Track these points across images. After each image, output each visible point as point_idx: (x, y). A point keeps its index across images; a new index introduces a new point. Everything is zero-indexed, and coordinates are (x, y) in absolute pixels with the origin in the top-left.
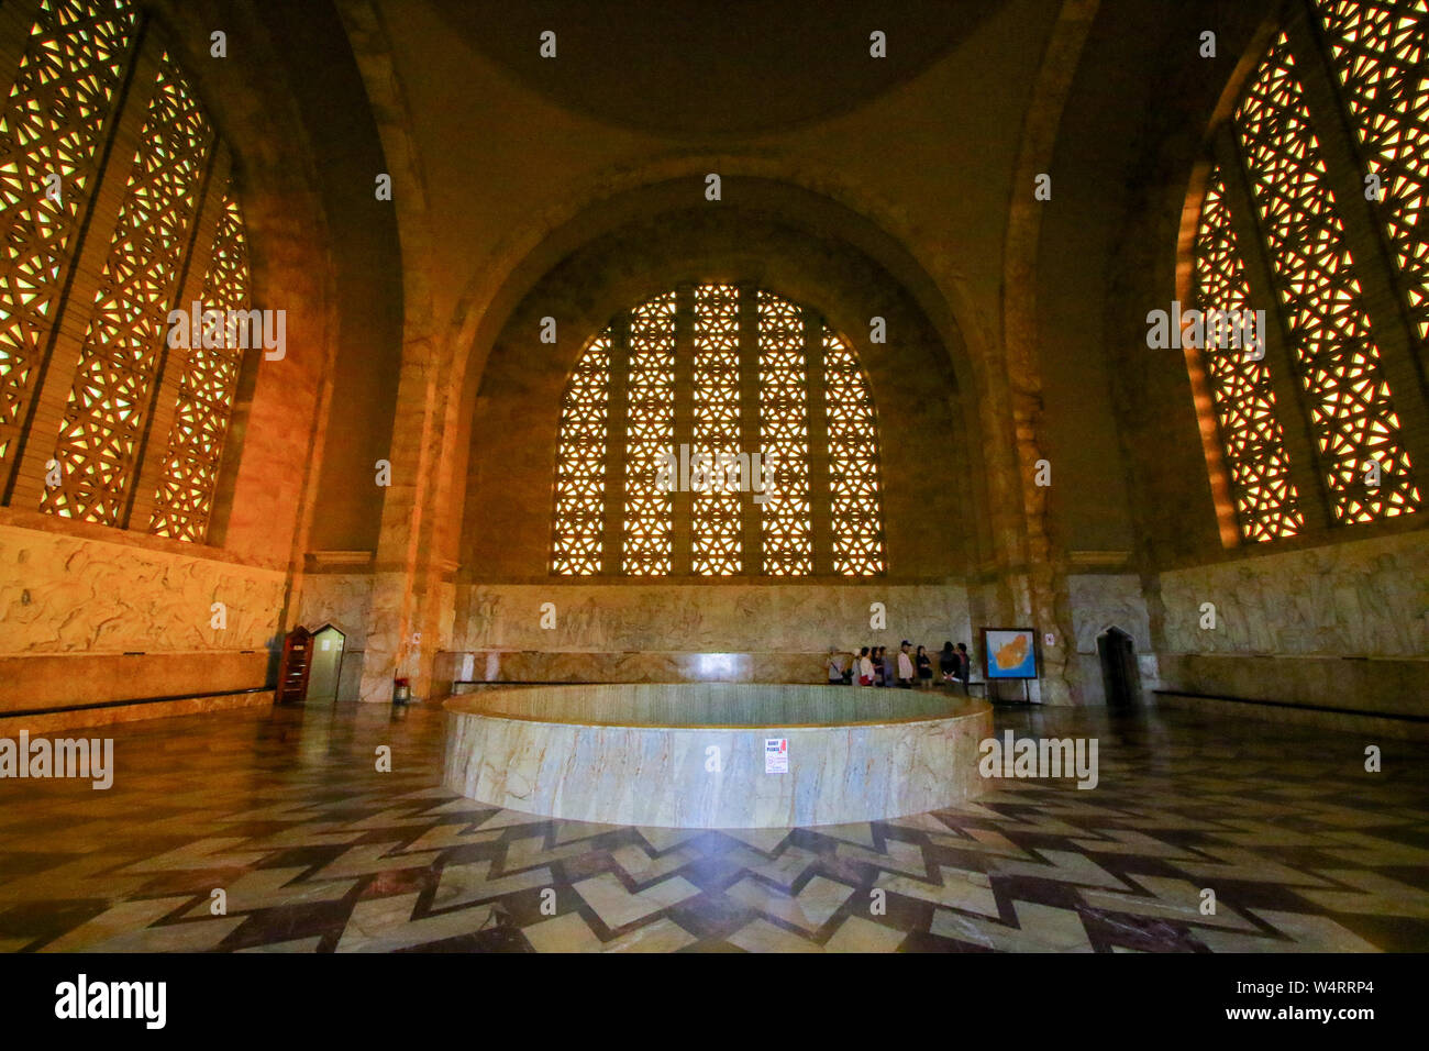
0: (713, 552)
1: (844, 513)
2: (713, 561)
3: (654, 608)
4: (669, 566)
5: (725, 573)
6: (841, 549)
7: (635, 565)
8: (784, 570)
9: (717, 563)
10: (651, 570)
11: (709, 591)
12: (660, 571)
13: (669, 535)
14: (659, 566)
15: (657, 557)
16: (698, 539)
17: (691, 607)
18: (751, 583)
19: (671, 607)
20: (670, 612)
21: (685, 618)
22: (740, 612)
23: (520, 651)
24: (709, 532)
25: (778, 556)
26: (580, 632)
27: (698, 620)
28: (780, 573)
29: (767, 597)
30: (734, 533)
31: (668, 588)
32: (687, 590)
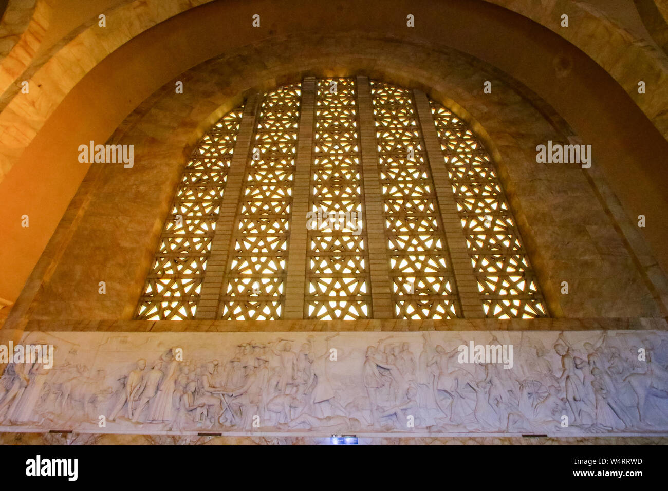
0: (333, 294)
1: (482, 249)
2: (333, 304)
3: (252, 363)
4: (279, 311)
5: (347, 318)
6: (487, 289)
7: (238, 310)
8: (421, 315)
9: (338, 307)
10: (256, 315)
11: (327, 339)
12: (268, 317)
13: (281, 276)
14: (267, 310)
15: (265, 299)
16: (316, 279)
17: (303, 364)
18: (383, 329)
19: (274, 362)
20: (273, 369)
21: (293, 378)
22: (371, 369)
23: (45, 430)
24: (328, 271)
25: (412, 299)
26: (144, 400)
27: (311, 381)
28: (416, 317)
29: (404, 348)
30: (358, 272)
31: (274, 336)
32: (299, 338)
